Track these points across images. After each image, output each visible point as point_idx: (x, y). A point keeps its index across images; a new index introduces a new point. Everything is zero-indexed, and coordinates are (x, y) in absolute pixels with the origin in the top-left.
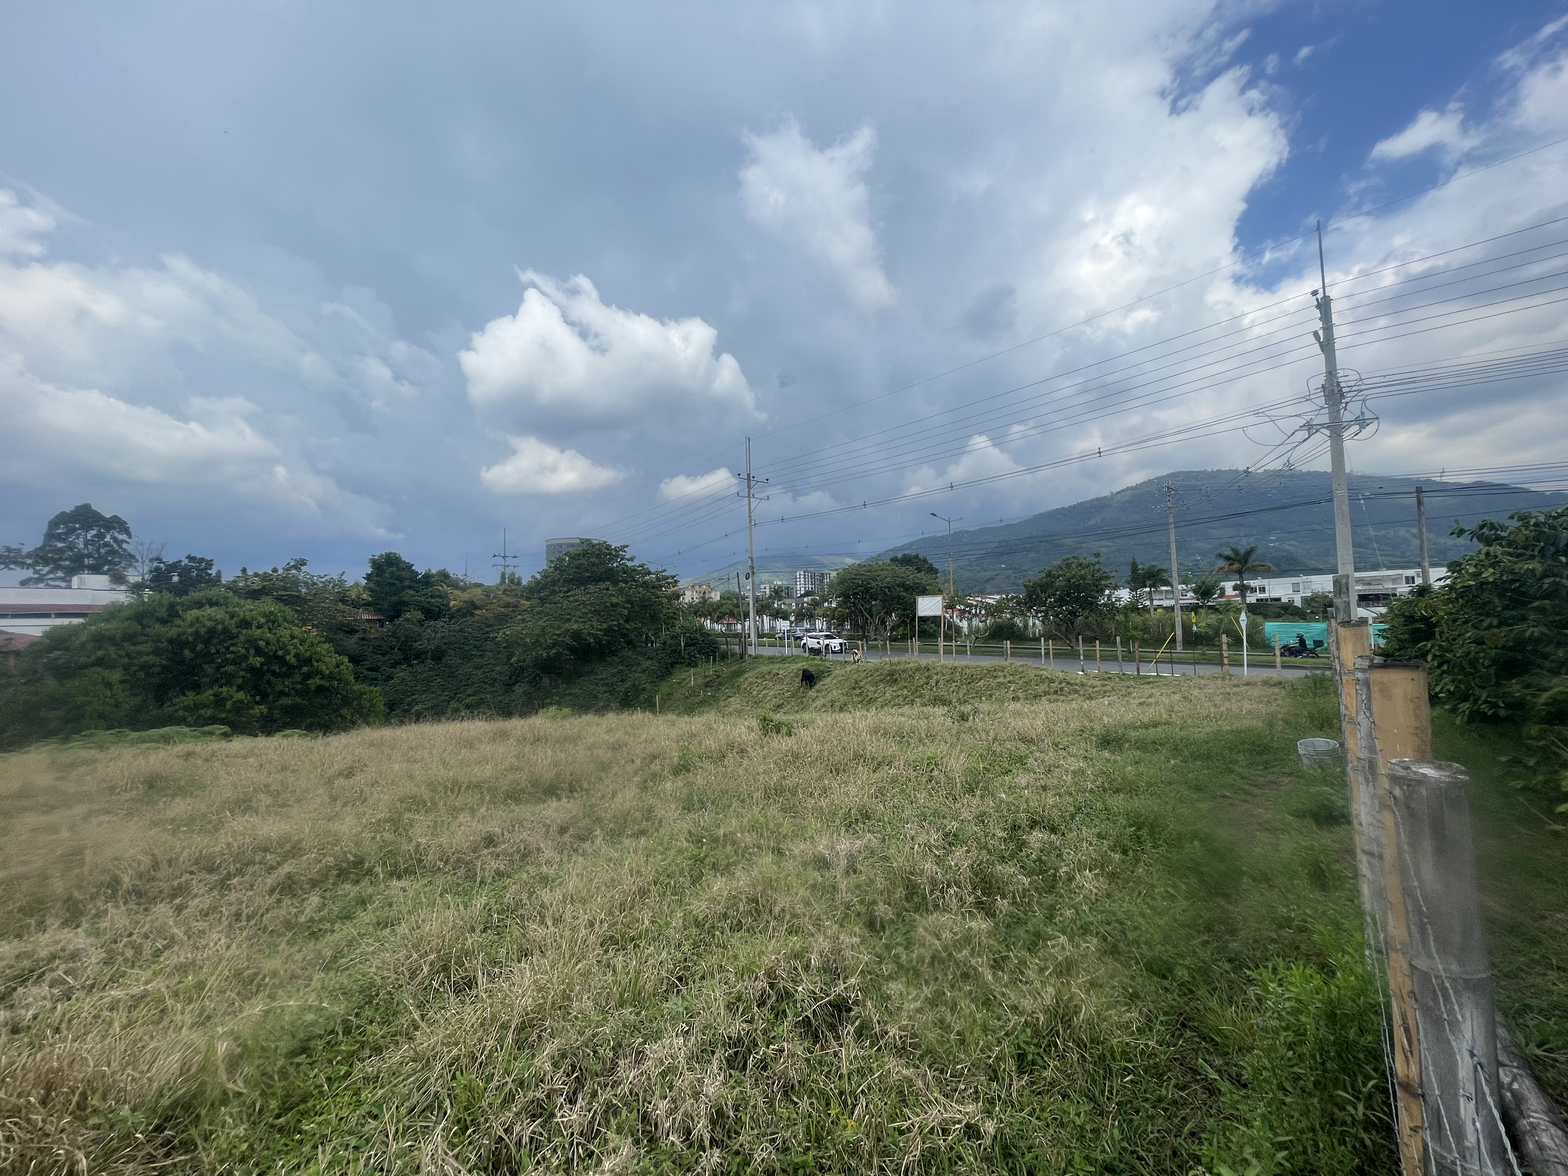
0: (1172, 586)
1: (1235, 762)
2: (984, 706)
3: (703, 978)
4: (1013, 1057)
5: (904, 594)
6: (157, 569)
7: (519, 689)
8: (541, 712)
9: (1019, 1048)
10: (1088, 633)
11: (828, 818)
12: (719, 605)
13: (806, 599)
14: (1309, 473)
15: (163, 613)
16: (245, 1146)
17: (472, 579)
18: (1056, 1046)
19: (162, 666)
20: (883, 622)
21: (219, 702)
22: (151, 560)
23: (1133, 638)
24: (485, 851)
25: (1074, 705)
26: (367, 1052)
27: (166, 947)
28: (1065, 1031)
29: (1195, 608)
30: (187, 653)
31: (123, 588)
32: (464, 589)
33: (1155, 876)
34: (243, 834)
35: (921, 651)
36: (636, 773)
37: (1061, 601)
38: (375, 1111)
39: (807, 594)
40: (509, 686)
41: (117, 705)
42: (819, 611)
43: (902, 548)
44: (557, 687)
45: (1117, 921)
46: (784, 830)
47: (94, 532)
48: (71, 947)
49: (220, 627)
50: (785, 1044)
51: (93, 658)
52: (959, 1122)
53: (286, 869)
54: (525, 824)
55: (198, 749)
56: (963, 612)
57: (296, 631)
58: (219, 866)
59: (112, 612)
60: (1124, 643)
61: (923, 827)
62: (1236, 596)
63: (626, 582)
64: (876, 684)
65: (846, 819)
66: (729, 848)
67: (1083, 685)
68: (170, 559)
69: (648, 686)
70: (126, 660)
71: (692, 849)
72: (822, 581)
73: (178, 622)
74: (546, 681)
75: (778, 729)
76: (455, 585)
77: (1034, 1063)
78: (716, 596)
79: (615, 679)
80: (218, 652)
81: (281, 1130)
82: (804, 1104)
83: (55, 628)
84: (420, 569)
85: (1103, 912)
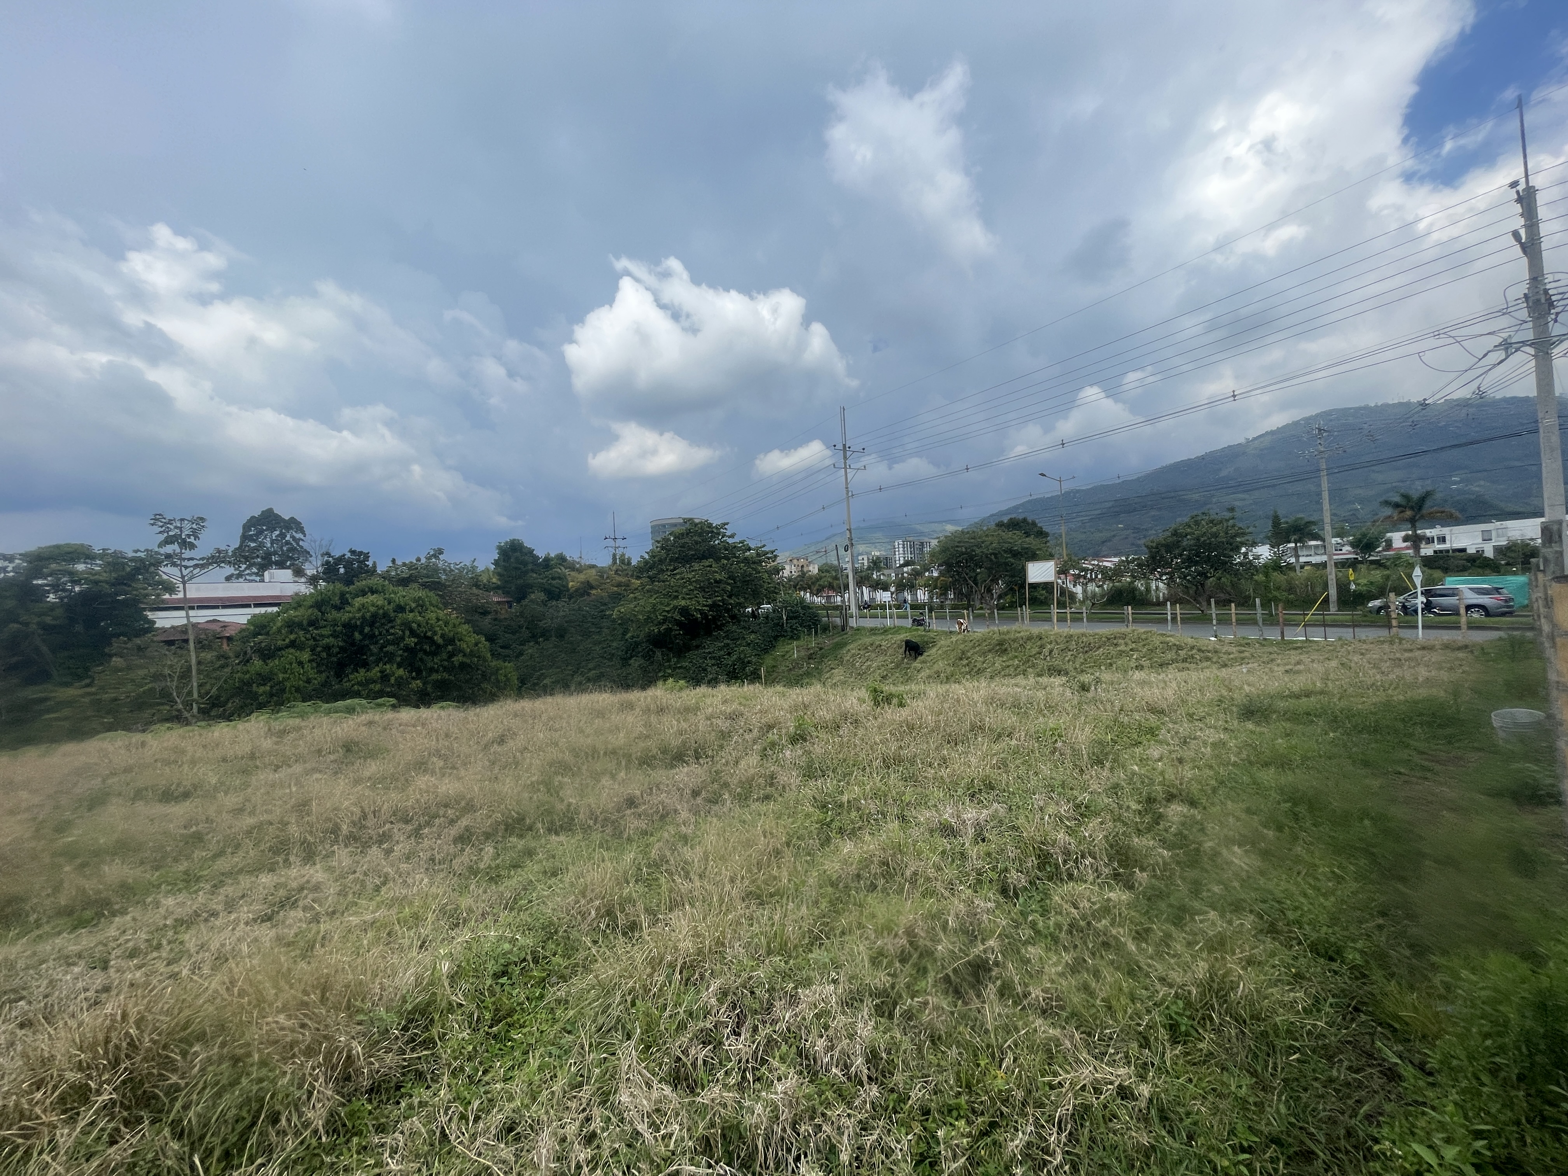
0: (1323, 540)
1: (1411, 735)
2: (1106, 676)
3: (843, 933)
4: (1164, 1026)
5: (1012, 560)
6: (328, 563)
7: (636, 663)
8: (660, 683)
9: (1171, 1018)
10: (1222, 596)
11: (950, 787)
12: (818, 578)
13: (905, 569)
14: (1505, 400)
15: (336, 600)
16: (471, 1047)
17: (587, 560)
18: (1211, 1019)
19: (341, 648)
20: (989, 590)
21: (385, 677)
22: (323, 555)
23: (1276, 600)
24: (628, 812)
25: (1207, 673)
26: (554, 979)
27: (384, 883)
28: (1220, 1005)
29: (1353, 564)
30: (357, 636)
31: (303, 580)
32: (579, 571)
33: (1317, 854)
34: (427, 792)
35: (1032, 619)
36: (755, 742)
37: (1189, 561)
38: (569, 1028)
39: (907, 564)
40: (625, 661)
41: (308, 681)
42: (920, 581)
43: (1006, 512)
44: (669, 661)
45: (1274, 900)
46: (907, 798)
47: (277, 533)
48: (314, 880)
49: (381, 611)
50: (930, 998)
51: (287, 641)
52: (1111, 1083)
53: (464, 822)
54: (661, 787)
55: (377, 718)
56: (1078, 577)
57: (441, 614)
58: (412, 818)
59: (298, 601)
60: (1265, 605)
61: (1051, 798)
62: (1407, 548)
63: (728, 559)
64: (984, 654)
65: (969, 789)
66: (854, 814)
67: (1216, 652)
68: (337, 554)
69: (754, 659)
70: (311, 642)
71: (817, 814)
72: (921, 550)
73: (348, 608)
74: (658, 654)
75: (888, 699)
76: (572, 567)
77: (1187, 1034)
78: (814, 570)
79: (722, 653)
80: (380, 634)
81: (495, 1037)
82: (953, 1053)
83: (254, 616)
84: (540, 554)
85: (1256, 889)
